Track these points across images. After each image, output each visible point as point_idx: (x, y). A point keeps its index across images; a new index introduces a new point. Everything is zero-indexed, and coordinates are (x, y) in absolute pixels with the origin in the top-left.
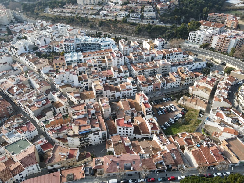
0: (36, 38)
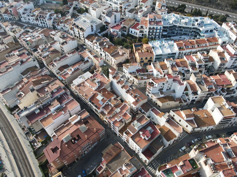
0: (103, 13)
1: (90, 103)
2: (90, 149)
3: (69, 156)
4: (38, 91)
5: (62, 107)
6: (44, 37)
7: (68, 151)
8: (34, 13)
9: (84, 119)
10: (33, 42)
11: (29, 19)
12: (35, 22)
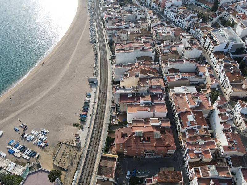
1: (177, 116)
2: (152, 157)
3: (131, 149)
4: (140, 79)
5: (151, 105)
6: (174, 35)
7: (133, 144)
8: (178, 10)
9: (163, 128)
10: (162, 35)
11: (170, 14)
12: (174, 19)
